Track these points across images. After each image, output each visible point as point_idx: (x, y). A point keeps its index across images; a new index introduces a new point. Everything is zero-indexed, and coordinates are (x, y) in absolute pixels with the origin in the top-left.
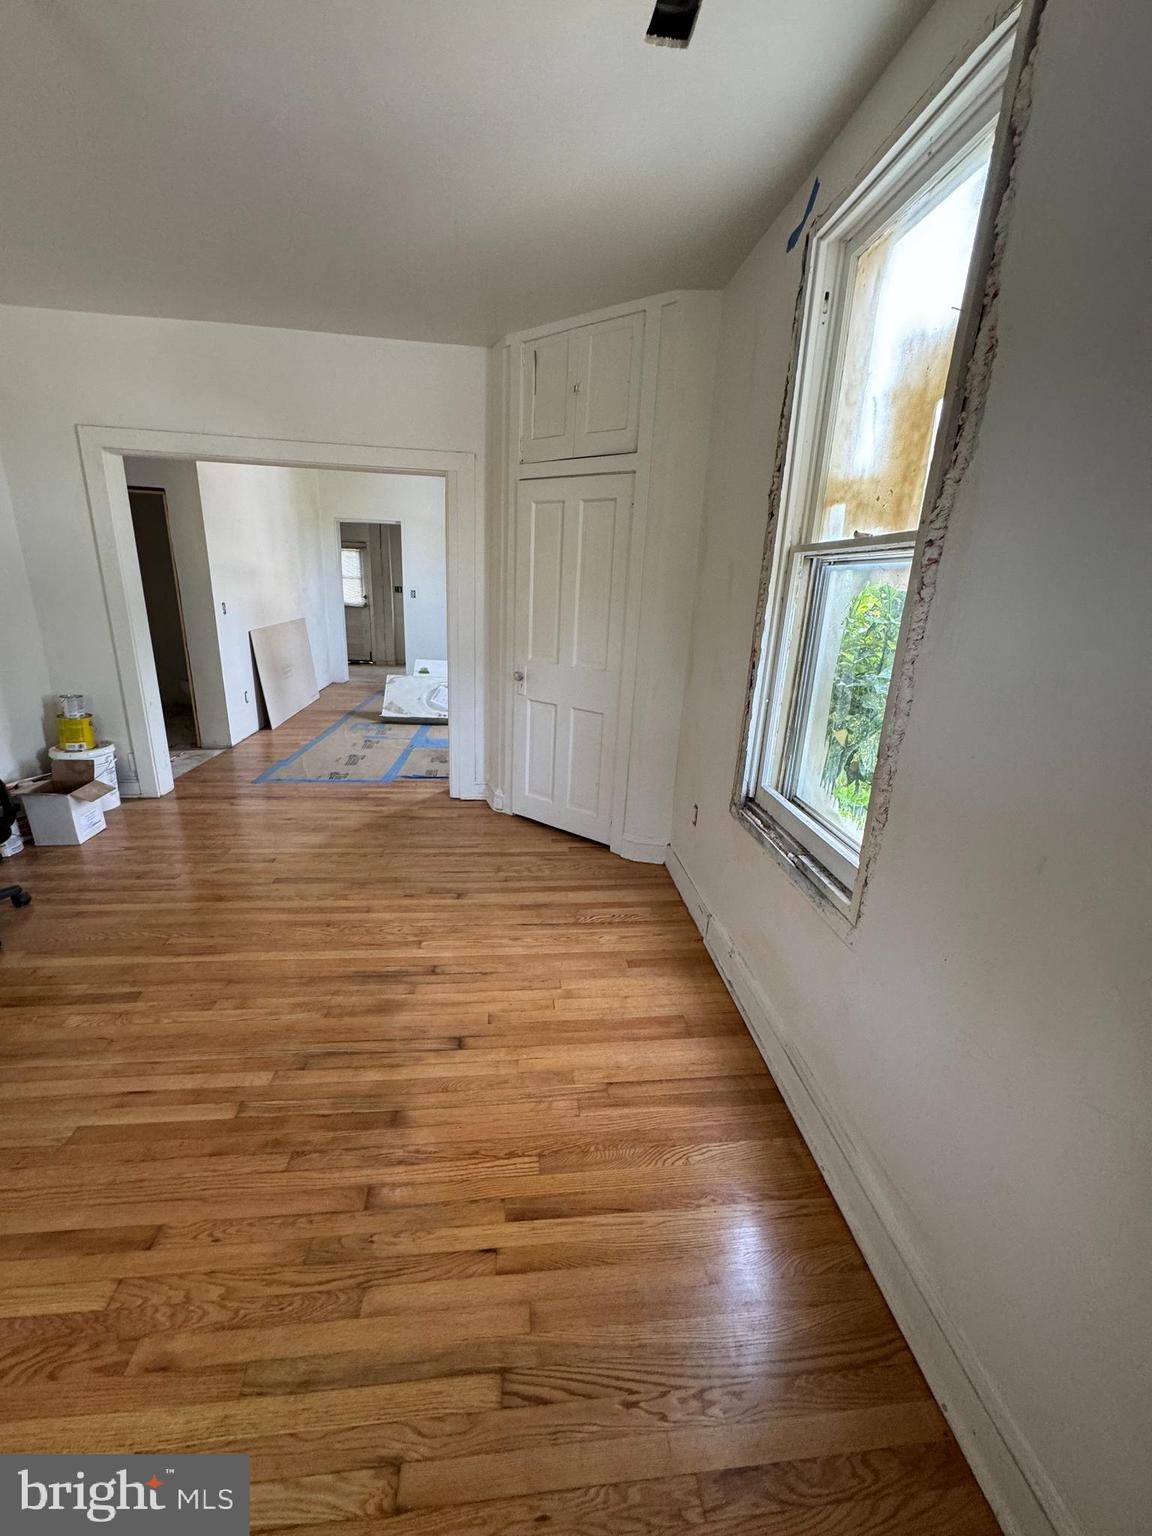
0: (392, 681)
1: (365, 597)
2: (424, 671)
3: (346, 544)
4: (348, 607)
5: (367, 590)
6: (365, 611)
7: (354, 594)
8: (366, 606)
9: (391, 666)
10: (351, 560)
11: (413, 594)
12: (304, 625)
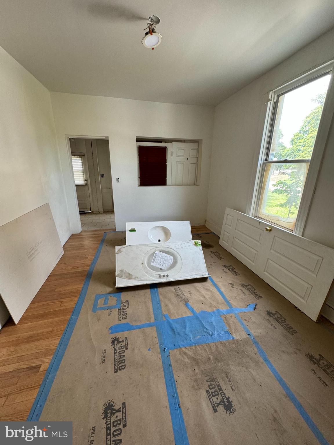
0: (119, 250)
1: (86, 180)
2: (133, 230)
3: (74, 154)
4: (77, 186)
5: (87, 177)
6: (86, 187)
7: (80, 179)
8: (86, 185)
9: (102, 213)
10: (77, 162)
11: (118, 180)
12: (49, 206)
